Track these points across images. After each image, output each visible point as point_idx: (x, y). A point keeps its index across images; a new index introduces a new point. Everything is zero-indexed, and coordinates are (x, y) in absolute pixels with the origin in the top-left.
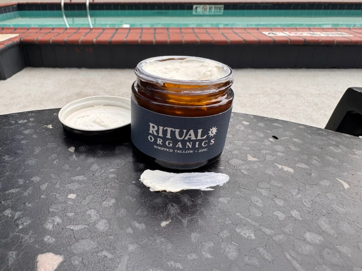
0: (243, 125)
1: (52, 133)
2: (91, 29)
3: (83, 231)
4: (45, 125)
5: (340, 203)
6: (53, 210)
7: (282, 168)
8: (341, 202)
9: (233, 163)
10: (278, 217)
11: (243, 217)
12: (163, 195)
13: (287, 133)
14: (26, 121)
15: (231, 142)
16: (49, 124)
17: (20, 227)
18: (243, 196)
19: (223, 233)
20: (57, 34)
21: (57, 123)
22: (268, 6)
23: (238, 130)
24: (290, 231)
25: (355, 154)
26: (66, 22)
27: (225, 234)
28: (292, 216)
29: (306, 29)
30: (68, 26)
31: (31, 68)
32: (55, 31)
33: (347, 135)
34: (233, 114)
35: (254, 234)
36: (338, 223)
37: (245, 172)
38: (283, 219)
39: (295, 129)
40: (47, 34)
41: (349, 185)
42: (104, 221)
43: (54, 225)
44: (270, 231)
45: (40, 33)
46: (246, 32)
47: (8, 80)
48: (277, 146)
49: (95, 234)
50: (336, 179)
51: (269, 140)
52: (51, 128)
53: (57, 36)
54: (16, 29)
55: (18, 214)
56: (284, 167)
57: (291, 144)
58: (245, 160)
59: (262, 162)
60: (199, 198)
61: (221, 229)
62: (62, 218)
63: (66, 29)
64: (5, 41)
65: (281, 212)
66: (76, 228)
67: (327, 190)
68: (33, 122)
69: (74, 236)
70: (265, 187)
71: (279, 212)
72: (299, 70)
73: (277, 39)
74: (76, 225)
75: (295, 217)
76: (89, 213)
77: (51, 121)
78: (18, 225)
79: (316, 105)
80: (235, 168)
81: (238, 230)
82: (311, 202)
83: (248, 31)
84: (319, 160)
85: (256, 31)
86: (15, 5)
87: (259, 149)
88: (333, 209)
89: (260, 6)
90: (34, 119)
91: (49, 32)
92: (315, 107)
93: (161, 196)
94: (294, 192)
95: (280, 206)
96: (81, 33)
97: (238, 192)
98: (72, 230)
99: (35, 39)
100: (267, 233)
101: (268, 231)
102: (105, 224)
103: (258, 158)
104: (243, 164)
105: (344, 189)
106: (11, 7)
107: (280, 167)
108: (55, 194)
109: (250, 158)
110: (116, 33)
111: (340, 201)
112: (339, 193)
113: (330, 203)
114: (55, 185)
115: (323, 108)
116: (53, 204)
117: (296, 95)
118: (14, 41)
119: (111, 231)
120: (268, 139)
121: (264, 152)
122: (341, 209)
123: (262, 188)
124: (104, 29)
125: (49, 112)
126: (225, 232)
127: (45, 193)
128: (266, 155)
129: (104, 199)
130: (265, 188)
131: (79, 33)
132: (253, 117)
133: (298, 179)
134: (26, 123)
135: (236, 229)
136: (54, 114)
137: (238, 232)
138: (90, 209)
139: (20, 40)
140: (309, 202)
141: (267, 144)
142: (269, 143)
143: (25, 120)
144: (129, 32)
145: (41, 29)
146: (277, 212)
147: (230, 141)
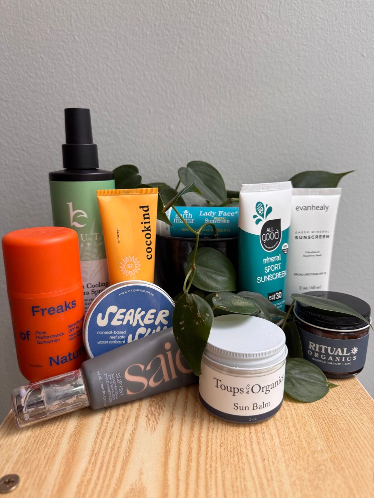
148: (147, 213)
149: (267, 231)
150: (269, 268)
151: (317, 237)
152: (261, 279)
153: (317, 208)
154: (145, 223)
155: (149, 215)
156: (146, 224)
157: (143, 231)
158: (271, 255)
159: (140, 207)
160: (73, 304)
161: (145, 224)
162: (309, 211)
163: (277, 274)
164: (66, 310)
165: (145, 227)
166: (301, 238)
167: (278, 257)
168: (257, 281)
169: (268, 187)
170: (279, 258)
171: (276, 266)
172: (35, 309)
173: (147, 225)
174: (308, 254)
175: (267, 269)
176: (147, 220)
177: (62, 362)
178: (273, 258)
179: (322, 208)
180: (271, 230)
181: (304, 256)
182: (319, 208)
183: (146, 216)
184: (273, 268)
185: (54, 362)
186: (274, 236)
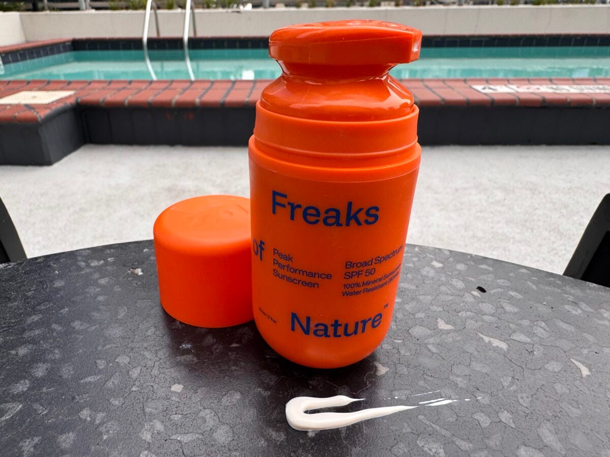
0: (433, 267)
1: (143, 283)
2: (192, 82)
3: (196, 444)
4: (131, 270)
5: (573, 400)
6: (150, 409)
7: (490, 342)
8: (575, 399)
9: (415, 333)
10: (481, 422)
11: (428, 423)
12: (311, 387)
13: (500, 282)
14: (102, 262)
15: (413, 297)
16: (138, 268)
17: (105, 437)
18: (429, 388)
19: (399, 448)
20: (137, 91)
21: (149, 265)
22: (482, 41)
23: (426, 276)
24: (496, 445)
25: (603, 318)
26: (150, 69)
27: (401, 449)
28: (500, 421)
29: (545, 80)
30: (154, 78)
31: (92, 146)
32: (133, 85)
33: (594, 284)
34: (419, 249)
35: (444, 449)
36: (569, 431)
37: (434, 350)
38: (487, 425)
39: (514, 276)
40: (119, 90)
41: (590, 370)
42: (226, 428)
43: (153, 434)
44: (467, 445)
45: (109, 89)
46: (445, 86)
47: (56, 166)
48: (484, 304)
49: (213, 449)
50: (571, 360)
51: (473, 295)
52: (141, 275)
53: (137, 93)
54: (69, 83)
55: (100, 416)
56: (492, 339)
57: (506, 301)
58: (435, 328)
59: (459, 332)
60: (363, 390)
61: (396, 441)
62: (164, 423)
63: (151, 82)
64: (53, 102)
65: (485, 414)
66: (186, 439)
67: (556, 379)
68: (113, 264)
69: (183, 452)
70: (462, 373)
71: (483, 414)
72: (535, 147)
73: (496, 98)
74: (185, 433)
75: (505, 422)
76: (204, 415)
77: (140, 263)
78: (102, 434)
79: (566, 206)
80: (418, 342)
81: (420, 443)
82: (530, 399)
83: (449, 84)
84: (547, 328)
85: (463, 84)
86: (68, 41)
87: (455, 310)
88: (563, 409)
89: (469, 41)
90: (115, 259)
91: (124, 88)
92: (564, 211)
93: (308, 388)
94: (506, 381)
95: (483, 404)
96: (175, 89)
97: (422, 382)
98: (180, 442)
99: (101, 100)
100: (463, 448)
101: (465, 445)
102: (227, 432)
103: (454, 324)
104: (431, 335)
105: (582, 377)
106: (61, 46)
107: (487, 339)
108: (152, 384)
109: (442, 325)
110: (232, 88)
111: (574, 396)
112: (573, 384)
113: (558, 399)
114: (152, 370)
115: (577, 213)
116: (150, 400)
117: (531, 190)
118: (66, 104)
119: (235, 443)
120: (470, 293)
121: (463, 314)
122: (574, 410)
123: (458, 376)
124: (213, 82)
125: (136, 246)
126: (402, 445)
127: (137, 383)
128: (466, 319)
129: (224, 393)
130: (462, 375)
131: (172, 89)
132: (448, 253)
133: (513, 361)
134: (102, 265)
135: (418, 442)
136: (143, 249)
137: (421, 446)
138: (204, 408)
139: (77, 101)
140: (527, 397)
141: (469, 300)
142: (472, 300)
143: (100, 260)
144: (253, 87)
145: (110, 82)
146: (478, 414)
147: (413, 295)
160: (368, 213)
164: (348, 224)
172: (279, 199)
177: (315, 333)
185: (299, 326)
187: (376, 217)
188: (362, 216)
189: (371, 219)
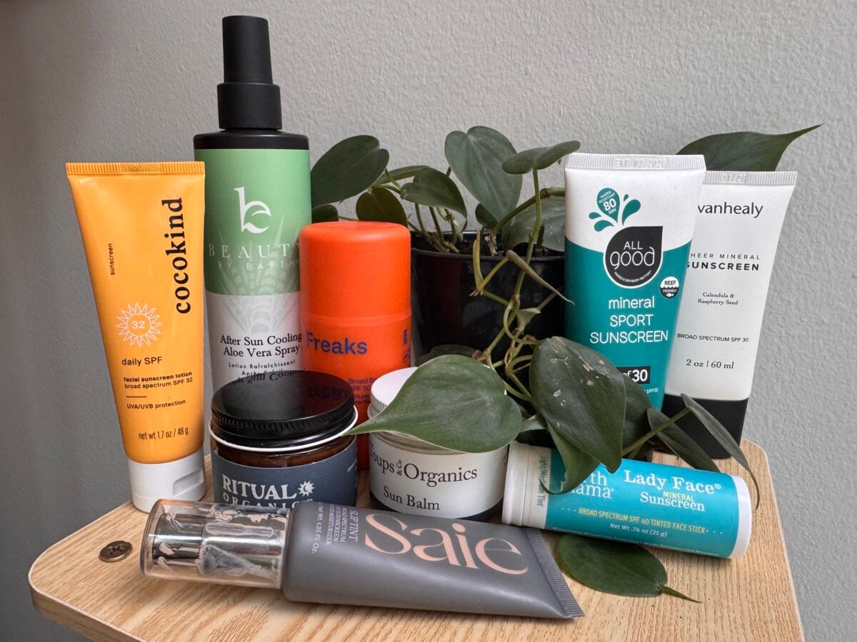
148: (178, 214)
149: (626, 246)
150: (622, 319)
151: (730, 266)
152: (599, 337)
153: (735, 210)
154: (173, 235)
155: (182, 219)
156: (175, 238)
157: (168, 252)
158: (630, 295)
159: (164, 202)
161: (173, 237)
162: (717, 215)
163: (641, 335)
164: (347, 353)
165: (173, 245)
166: (695, 265)
167: (648, 301)
168: (591, 340)
169: (635, 163)
170: (650, 303)
171: (641, 318)
173: (178, 241)
174: (708, 299)
175: (616, 320)
176: (178, 230)
178: (635, 302)
179: (748, 210)
180: (635, 246)
181: (700, 301)
182: (740, 209)
183: (176, 222)
184: (631, 320)
186: (643, 258)
187: (366, 350)
188: (355, 348)
189: (362, 351)
